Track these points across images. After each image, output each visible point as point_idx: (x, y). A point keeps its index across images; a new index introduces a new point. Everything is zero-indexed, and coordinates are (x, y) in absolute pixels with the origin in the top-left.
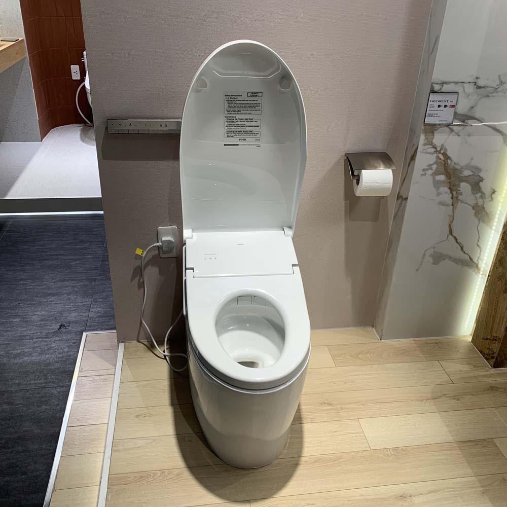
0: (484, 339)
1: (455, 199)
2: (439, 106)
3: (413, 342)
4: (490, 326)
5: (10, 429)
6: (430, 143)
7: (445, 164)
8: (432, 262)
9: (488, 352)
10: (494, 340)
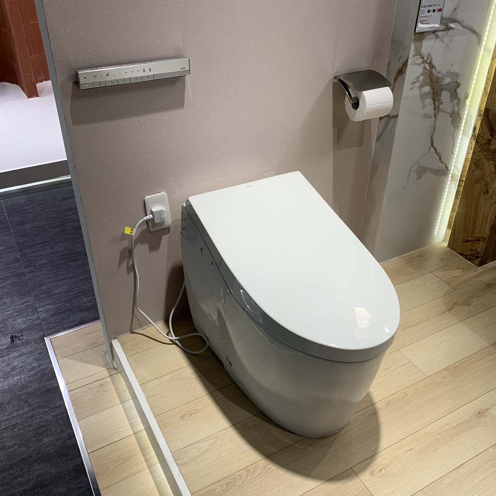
0: (464, 242)
1: (437, 109)
2: (429, 11)
3: (400, 260)
4: (471, 229)
5: (19, 479)
6: (419, 53)
7: (431, 72)
8: (416, 177)
9: (470, 253)
10: (477, 240)
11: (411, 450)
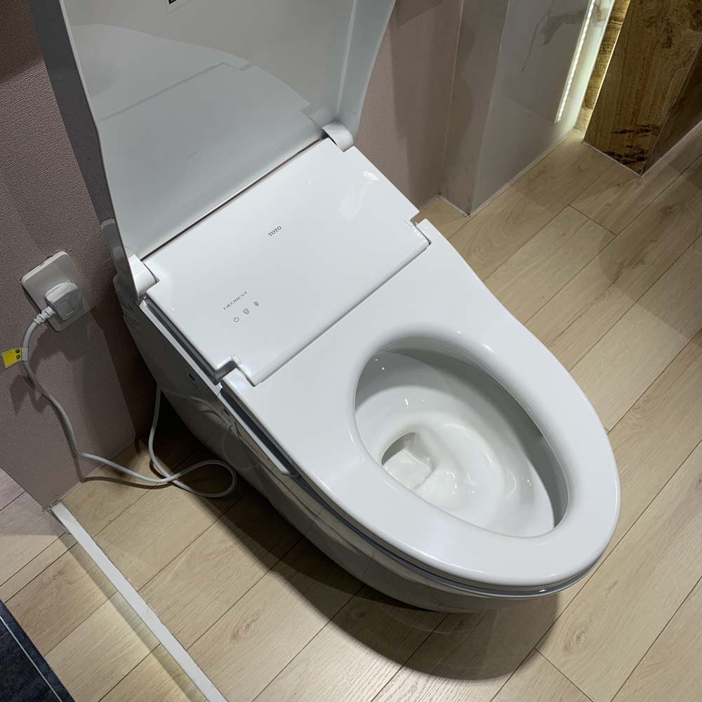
0: (616, 132)
4: (631, 111)
9: (627, 152)
10: (642, 131)
11: (615, 584)
